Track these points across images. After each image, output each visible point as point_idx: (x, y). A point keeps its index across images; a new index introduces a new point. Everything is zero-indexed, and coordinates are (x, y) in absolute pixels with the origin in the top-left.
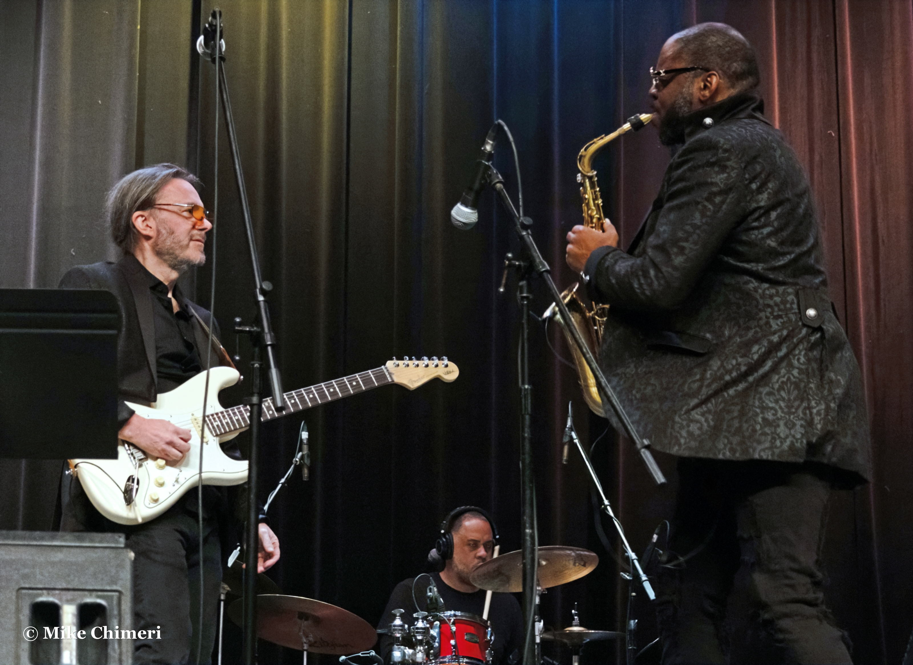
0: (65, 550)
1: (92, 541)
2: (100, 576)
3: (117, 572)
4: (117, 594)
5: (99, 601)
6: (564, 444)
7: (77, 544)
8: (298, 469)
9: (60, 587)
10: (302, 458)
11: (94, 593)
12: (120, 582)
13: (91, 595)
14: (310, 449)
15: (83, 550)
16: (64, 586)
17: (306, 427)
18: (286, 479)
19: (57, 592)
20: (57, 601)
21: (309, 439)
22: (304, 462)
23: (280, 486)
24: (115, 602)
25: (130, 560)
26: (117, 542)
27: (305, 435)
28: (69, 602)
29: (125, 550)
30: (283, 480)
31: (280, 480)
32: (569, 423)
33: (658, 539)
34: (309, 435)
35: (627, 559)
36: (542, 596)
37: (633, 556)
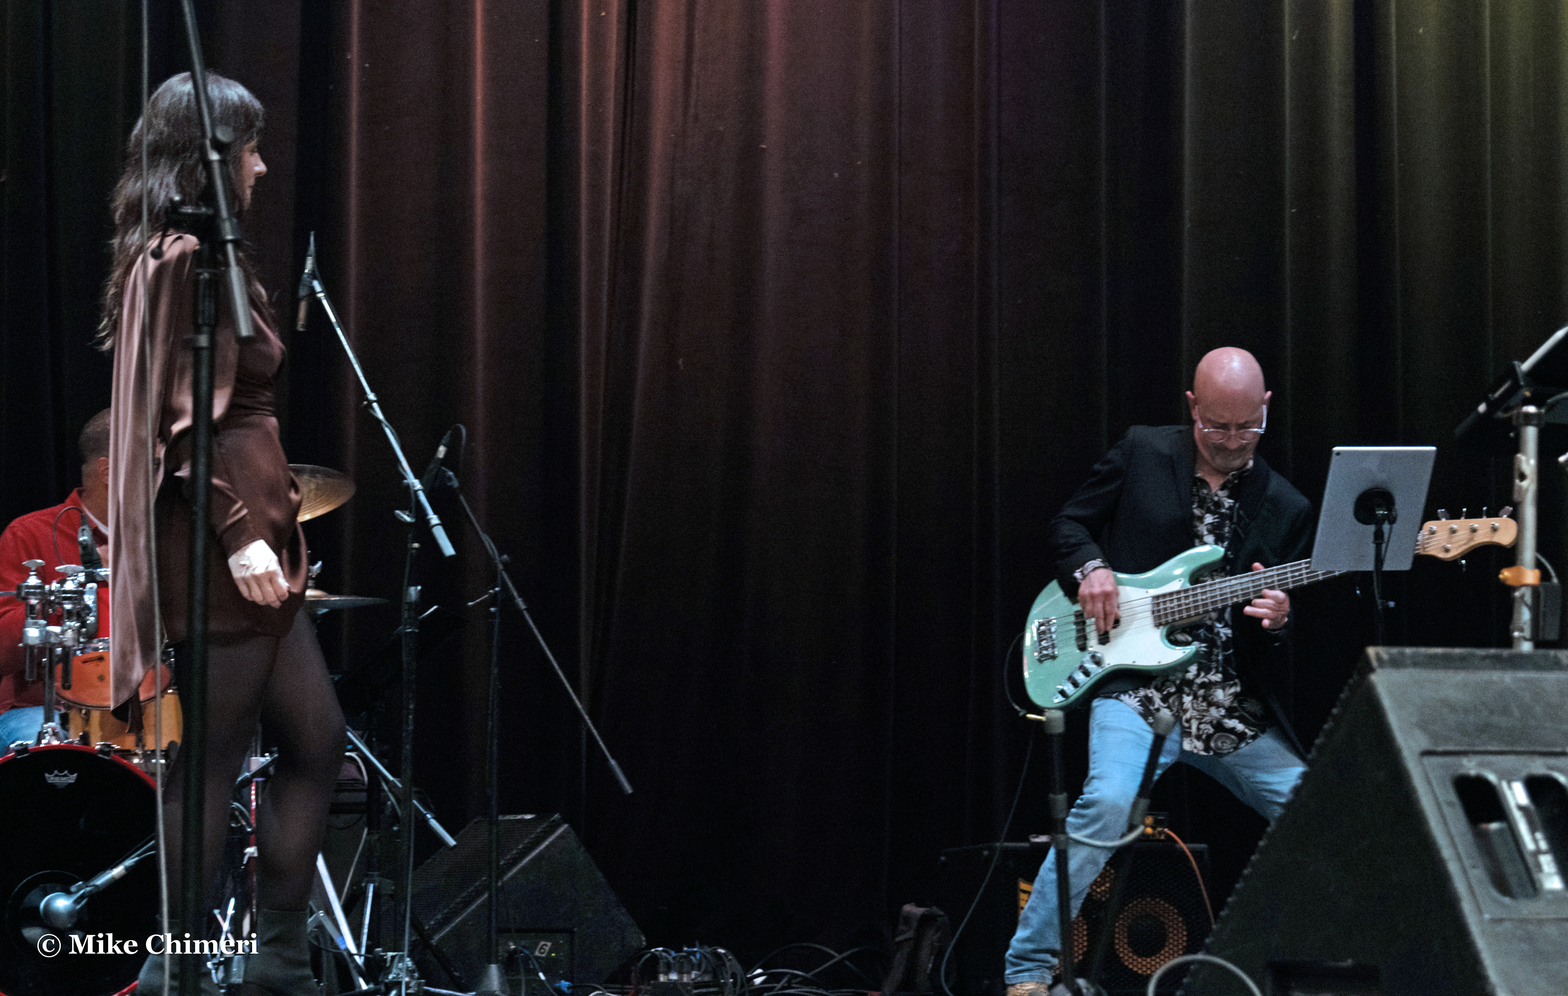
6: (300, 300)
32: (309, 266)
33: (445, 453)
35: (408, 490)
37: (417, 484)
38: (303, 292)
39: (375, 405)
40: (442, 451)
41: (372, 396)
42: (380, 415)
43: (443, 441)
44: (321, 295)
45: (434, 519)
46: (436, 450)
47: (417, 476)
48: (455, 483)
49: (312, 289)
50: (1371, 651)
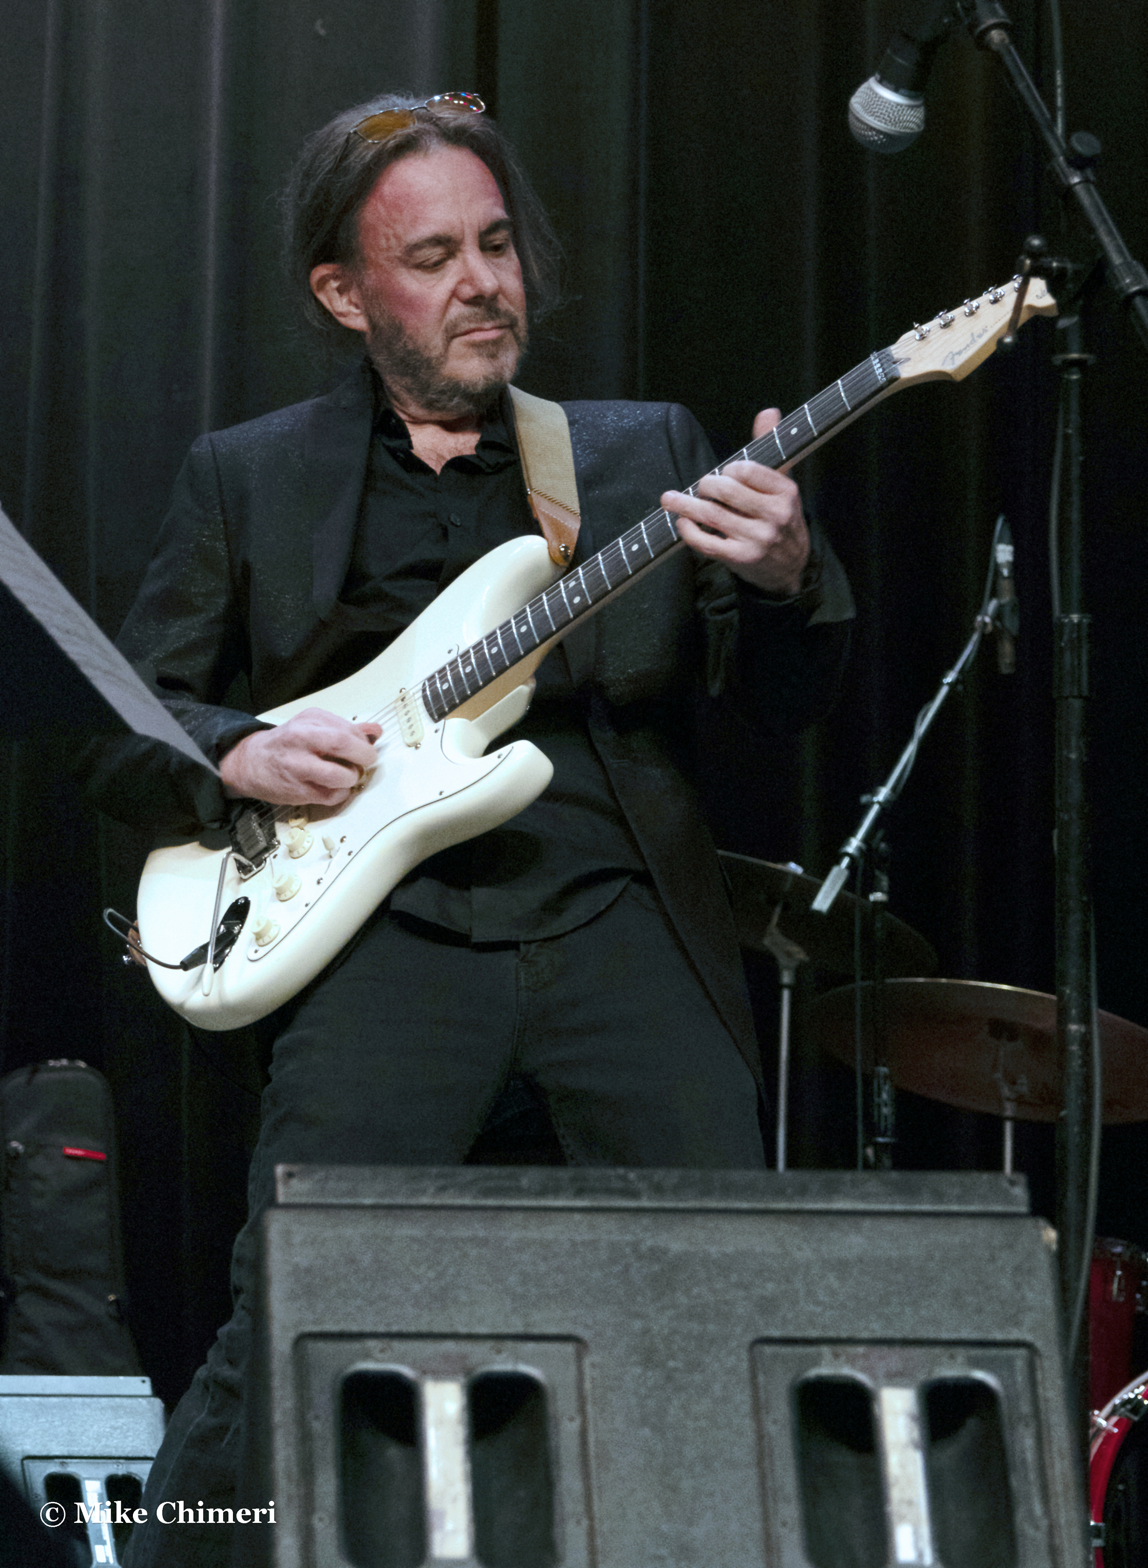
0: (867, 1223)
1: (939, 1197)
2: (969, 1299)
3: (1018, 1286)
4: (1022, 1352)
5: (979, 1375)
7: (899, 1207)
8: (989, 643)
9: (865, 1335)
10: (998, 616)
11: (961, 1354)
12: (1028, 1319)
13: (952, 1357)
14: (1018, 591)
15: (917, 1225)
16: (878, 1330)
17: (1007, 534)
18: (961, 672)
19: (861, 1350)
20: (862, 1377)
21: (1015, 566)
22: (1003, 625)
23: (944, 691)
24: (1020, 1378)
25: (1047, 1248)
26: (1008, 1199)
27: (1004, 553)
28: (895, 1378)
29: (1029, 1223)
30: (950, 678)
31: (943, 675)
34: (1016, 554)
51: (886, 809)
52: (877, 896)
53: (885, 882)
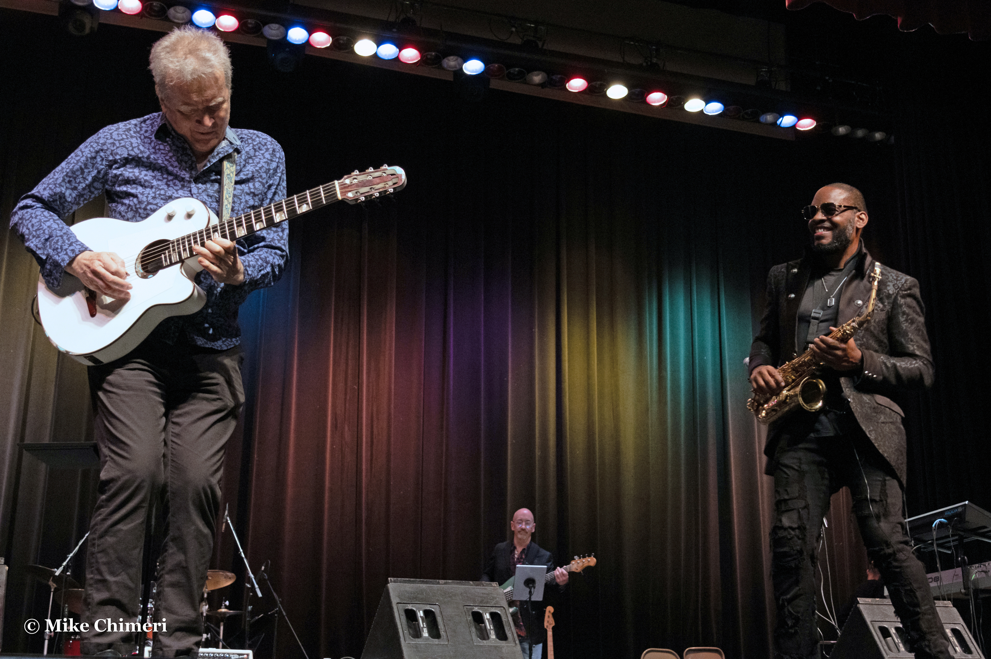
6: (223, 523)
32: (226, 513)
33: (265, 569)
35: (249, 577)
36: (208, 594)
37: (252, 576)
38: (224, 520)
39: (242, 553)
40: (263, 568)
41: (241, 550)
42: (243, 555)
43: (264, 564)
44: (229, 521)
45: (256, 586)
46: (261, 568)
47: (252, 573)
48: (267, 577)
49: (227, 520)
50: (389, 579)
51: (71, 557)
52: (68, 573)
53: (70, 571)
